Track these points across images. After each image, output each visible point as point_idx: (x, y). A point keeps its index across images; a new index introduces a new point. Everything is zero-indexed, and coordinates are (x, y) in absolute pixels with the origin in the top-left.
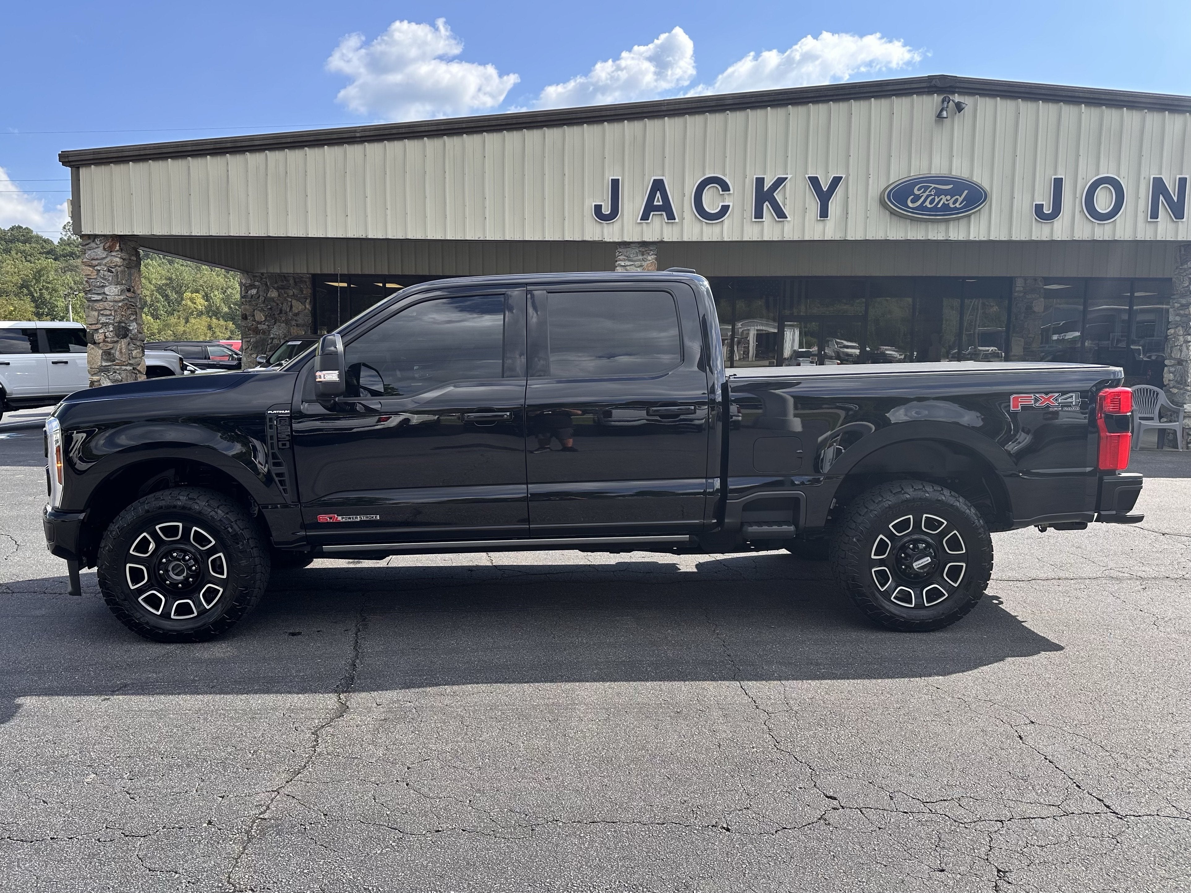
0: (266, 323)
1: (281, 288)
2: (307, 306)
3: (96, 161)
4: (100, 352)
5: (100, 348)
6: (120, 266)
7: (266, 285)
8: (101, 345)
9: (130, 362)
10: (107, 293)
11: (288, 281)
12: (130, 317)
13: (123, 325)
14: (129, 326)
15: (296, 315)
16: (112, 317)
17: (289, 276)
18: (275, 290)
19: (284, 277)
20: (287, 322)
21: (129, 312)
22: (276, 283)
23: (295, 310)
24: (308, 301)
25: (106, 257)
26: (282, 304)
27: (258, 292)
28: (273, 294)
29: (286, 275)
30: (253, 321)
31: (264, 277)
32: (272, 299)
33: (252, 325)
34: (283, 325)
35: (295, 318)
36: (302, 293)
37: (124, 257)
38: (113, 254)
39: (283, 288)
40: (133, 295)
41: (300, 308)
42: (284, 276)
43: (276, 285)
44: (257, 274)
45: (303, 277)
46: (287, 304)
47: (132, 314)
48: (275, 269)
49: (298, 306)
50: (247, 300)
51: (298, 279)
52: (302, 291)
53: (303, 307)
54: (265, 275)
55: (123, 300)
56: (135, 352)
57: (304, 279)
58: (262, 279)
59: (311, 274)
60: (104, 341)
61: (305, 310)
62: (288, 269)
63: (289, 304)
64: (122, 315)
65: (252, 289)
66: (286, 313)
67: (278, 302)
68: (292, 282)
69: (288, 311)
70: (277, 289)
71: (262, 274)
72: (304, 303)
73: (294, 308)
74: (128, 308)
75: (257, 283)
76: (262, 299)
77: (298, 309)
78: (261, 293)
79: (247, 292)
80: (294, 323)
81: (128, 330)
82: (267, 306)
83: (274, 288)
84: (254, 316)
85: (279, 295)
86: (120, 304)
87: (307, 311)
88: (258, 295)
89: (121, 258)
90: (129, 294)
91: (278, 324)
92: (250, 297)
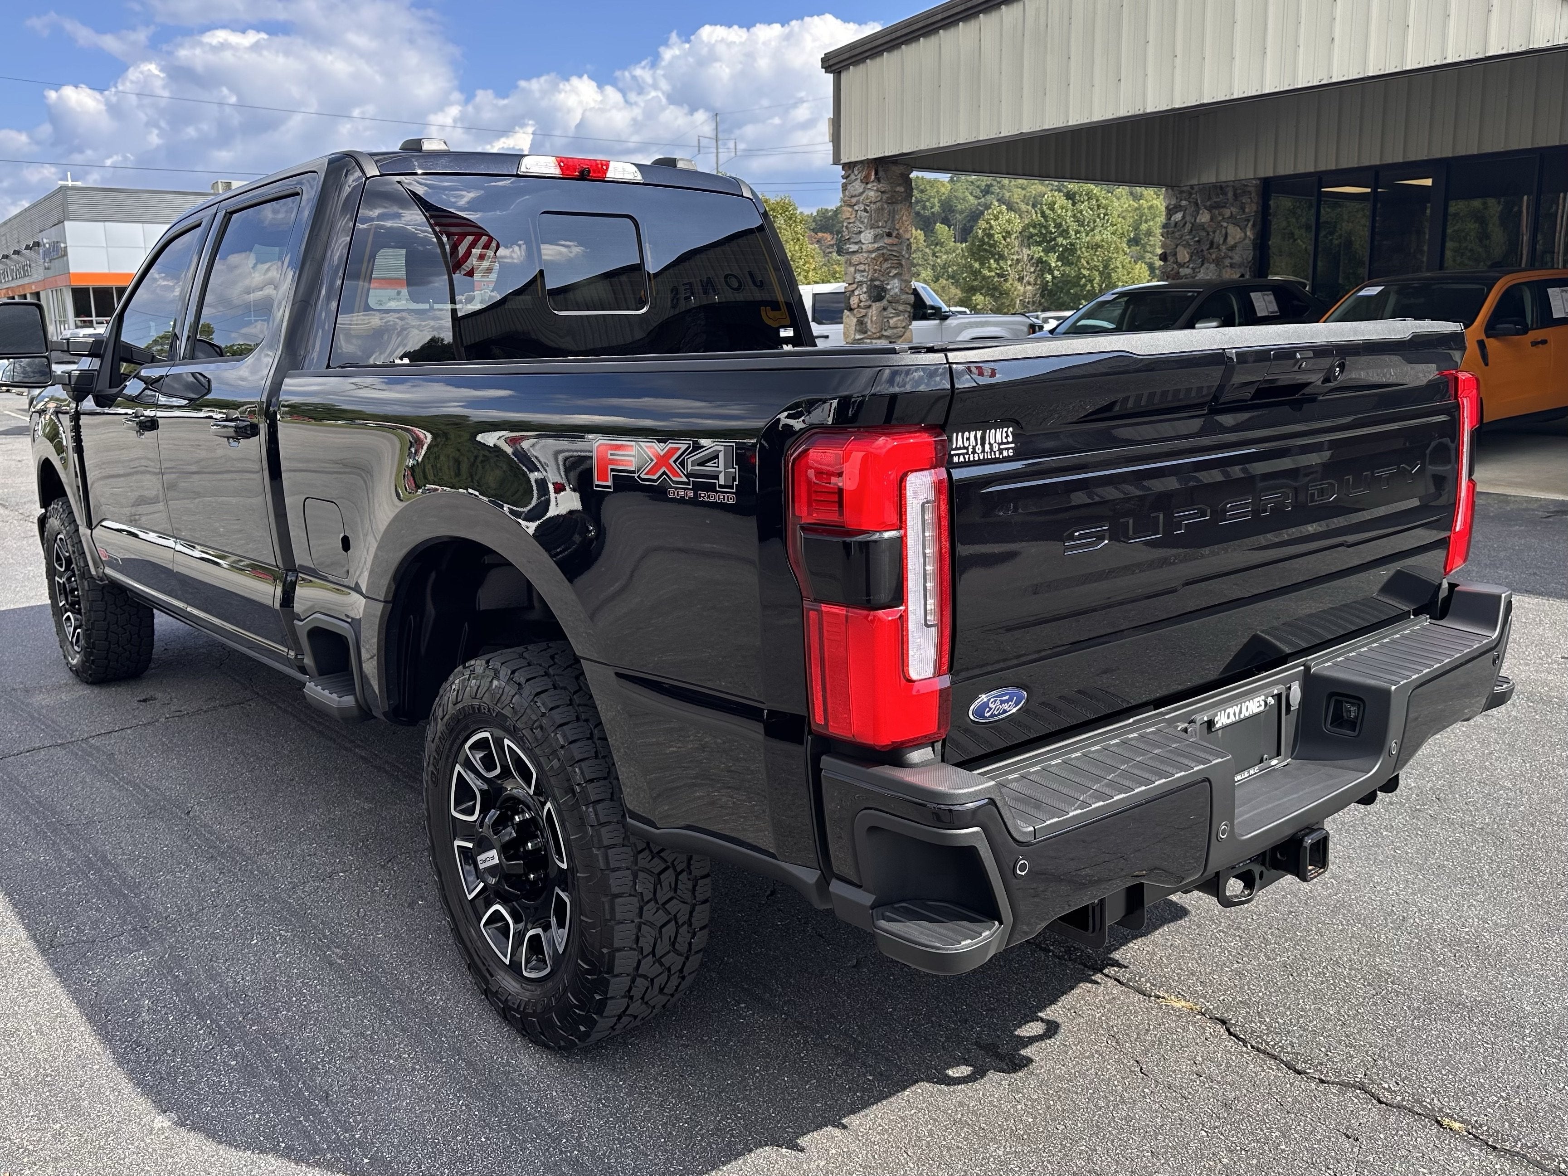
0: (1191, 266)
1: (1215, 208)
2: (1248, 233)
3: (853, 60)
4: (855, 320)
5: (854, 315)
6: (875, 203)
7: (1197, 204)
8: (855, 311)
9: (885, 333)
10: (863, 241)
11: (1225, 194)
12: (890, 272)
13: (877, 283)
14: (888, 284)
15: (1232, 248)
16: (865, 274)
17: (1227, 186)
18: (1206, 211)
19: (1220, 188)
20: (1218, 262)
21: (886, 265)
22: (1209, 199)
23: (1231, 241)
24: (1250, 225)
25: (864, 192)
26: (1214, 232)
27: (1184, 217)
28: (1204, 217)
29: (1224, 185)
30: (1174, 263)
31: (1194, 191)
32: (1202, 227)
33: (1172, 270)
34: (1212, 267)
35: (1230, 254)
36: (1244, 211)
37: (883, 189)
38: (869, 186)
39: (1217, 206)
40: (896, 241)
41: (1238, 237)
42: (1221, 186)
43: (1208, 203)
44: (1185, 189)
45: (1247, 186)
46: (1221, 232)
47: (891, 267)
48: (1209, 177)
49: (1235, 234)
50: (1170, 230)
51: (1239, 190)
52: (1243, 209)
53: (1243, 234)
54: (1196, 188)
55: (878, 249)
56: (895, 319)
57: (1249, 189)
58: (1191, 194)
59: (1259, 179)
60: (859, 306)
61: (1244, 239)
62: (1227, 174)
63: (1224, 231)
64: (875, 270)
65: (1177, 212)
66: (1218, 247)
67: (1209, 229)
68: (1230, 195)
69: (1221, 242)
70: (1210, 209)
71: (1192, 187)
72: (1243, 229)
73: (1229, 238)
74: (886, 260)
75: (1184, 203)
76: (1188, 226)
77: (1234, 238)
78: (1188, 218)
79: (1170, 219)
80: (1227, 262)
81: (885, 290)
82: (1195, 237)
83: (1206, 208)
84: (1175, 255)
85: (1212, 219)
86: (873, 255)
87: (1247, 241)
88: (1183, 222)
89: (877, 191)
90: (887, 240)
91: (1206, 265)
92: (1173, 225)
